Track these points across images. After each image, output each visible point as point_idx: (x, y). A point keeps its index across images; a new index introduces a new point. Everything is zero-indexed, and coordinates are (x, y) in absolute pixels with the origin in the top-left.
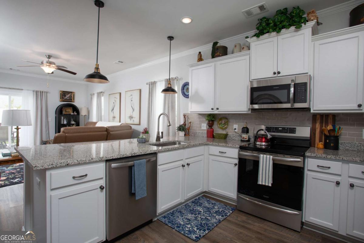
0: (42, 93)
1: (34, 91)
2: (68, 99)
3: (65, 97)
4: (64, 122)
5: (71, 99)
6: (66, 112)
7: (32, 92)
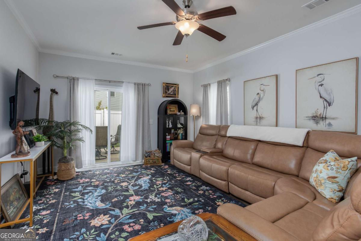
0: (144, 85)
1: (135, 84)
2: (171, 93)
3: (168, 91)
4: (169, 126)
5: (176, 93)
6: (170, 111)
7: (133, 85)
